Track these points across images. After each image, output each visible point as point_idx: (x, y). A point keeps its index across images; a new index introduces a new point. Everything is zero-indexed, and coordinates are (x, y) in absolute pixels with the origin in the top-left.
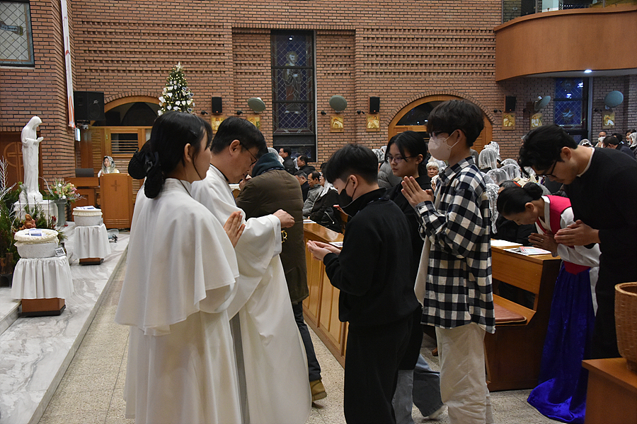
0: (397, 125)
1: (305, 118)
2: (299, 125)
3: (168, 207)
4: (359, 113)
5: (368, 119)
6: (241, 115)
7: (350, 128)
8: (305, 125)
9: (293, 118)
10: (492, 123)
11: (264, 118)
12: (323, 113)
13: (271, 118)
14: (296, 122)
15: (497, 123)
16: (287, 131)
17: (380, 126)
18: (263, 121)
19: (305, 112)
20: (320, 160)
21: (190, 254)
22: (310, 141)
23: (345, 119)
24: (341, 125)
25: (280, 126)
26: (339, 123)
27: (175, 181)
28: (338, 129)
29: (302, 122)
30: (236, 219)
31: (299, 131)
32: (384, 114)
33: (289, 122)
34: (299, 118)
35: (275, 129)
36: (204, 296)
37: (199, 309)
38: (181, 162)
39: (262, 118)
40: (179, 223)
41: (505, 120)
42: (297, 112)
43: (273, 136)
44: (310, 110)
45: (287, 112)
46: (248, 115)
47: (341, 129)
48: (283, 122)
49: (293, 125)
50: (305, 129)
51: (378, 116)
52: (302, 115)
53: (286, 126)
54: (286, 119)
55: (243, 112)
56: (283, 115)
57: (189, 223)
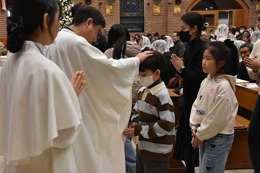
0: (191, 10)
1: (139, 7)
2: (135, 11)
3: (26, 64)
4: (169, 4)
5: (175, 8)
6: (102, 5)
7: (164, 13)
8: (139, 11)
9: (131, 7)
10: (249, 8)
11: (115, 7)
12: (149, 4)
13: (119, 7)
14: (133, 9)
15: (252, 8)
16: (128, 15)
17: (181, 11)
18: (114, 8)
19: (138, 3)
20: (146, 31)
21: (45, 101)
22: (141, 20)
23: (161, 7)
24: (159, 11)
25: (124, 11)
26: (158, 10)
27: (32, 43)
28: (157, 13)
29: (137, 9)
30: (80, 77)
31: (135, 14)
32: (184, 4)
33: (130, 9)
34: (135, 7)
35: (121, 13)
36: (55, 135)
37: (52, 145)
38: (40, 27)
39: (114, 7)
40: (35, 77)
41: (257, 6)
42: (134, 4)
43: (120, 18)
44: (141, 2)
45: (128, 3)
46: (106, 5)
47: (159, 13)
48: (126, 9)
49: (131, 11)
50: (138, 13)
51: (180, 5)
52: (136, 5)
53: (128, 11)
54: (128, 7)
55: (103, 3)
56: (126, 5)
57: (43, 77)
